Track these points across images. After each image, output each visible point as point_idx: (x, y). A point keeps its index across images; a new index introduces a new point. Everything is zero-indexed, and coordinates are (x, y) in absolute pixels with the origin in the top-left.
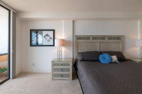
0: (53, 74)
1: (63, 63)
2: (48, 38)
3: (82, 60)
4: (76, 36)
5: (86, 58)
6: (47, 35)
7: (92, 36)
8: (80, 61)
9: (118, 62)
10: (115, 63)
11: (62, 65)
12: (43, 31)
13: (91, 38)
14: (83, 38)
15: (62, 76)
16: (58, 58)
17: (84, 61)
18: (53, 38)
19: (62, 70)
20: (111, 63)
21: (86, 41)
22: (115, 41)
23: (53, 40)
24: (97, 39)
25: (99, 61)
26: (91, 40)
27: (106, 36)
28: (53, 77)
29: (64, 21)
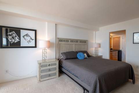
0: (41, 75)
1: (50, 64)
2: (28, 38)
3: (66, 59)
4: (58, 38)
5: (69, 57)
6: (27, 35)
7: (70, 39)
8: (65, 60)
9: (87, 57)
10: (86, 58)
11: (49, 65)
12: (21, 30)
13: (70, 41)
14: (64, 41)
15: (50, 75)
16: (43, 60)
17: (68, 60)
18: (34, 39)
19: (50, 70)
20: (85, 58)
21: (66, 43)
22: (83, 43)
23: (34, 41)
24: (73, 42)
25: (77, 58)
26: (70, 43)
27: (79, 40)
28: (41, 79)
29: (47, 23)
